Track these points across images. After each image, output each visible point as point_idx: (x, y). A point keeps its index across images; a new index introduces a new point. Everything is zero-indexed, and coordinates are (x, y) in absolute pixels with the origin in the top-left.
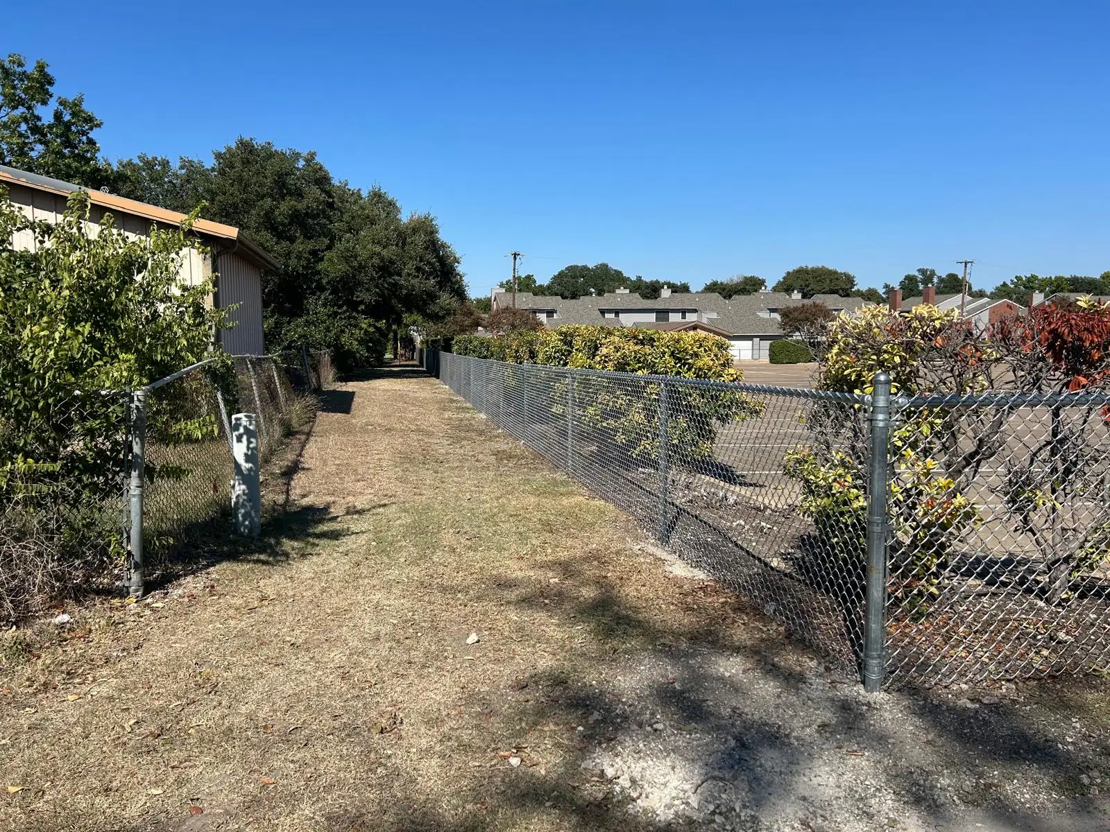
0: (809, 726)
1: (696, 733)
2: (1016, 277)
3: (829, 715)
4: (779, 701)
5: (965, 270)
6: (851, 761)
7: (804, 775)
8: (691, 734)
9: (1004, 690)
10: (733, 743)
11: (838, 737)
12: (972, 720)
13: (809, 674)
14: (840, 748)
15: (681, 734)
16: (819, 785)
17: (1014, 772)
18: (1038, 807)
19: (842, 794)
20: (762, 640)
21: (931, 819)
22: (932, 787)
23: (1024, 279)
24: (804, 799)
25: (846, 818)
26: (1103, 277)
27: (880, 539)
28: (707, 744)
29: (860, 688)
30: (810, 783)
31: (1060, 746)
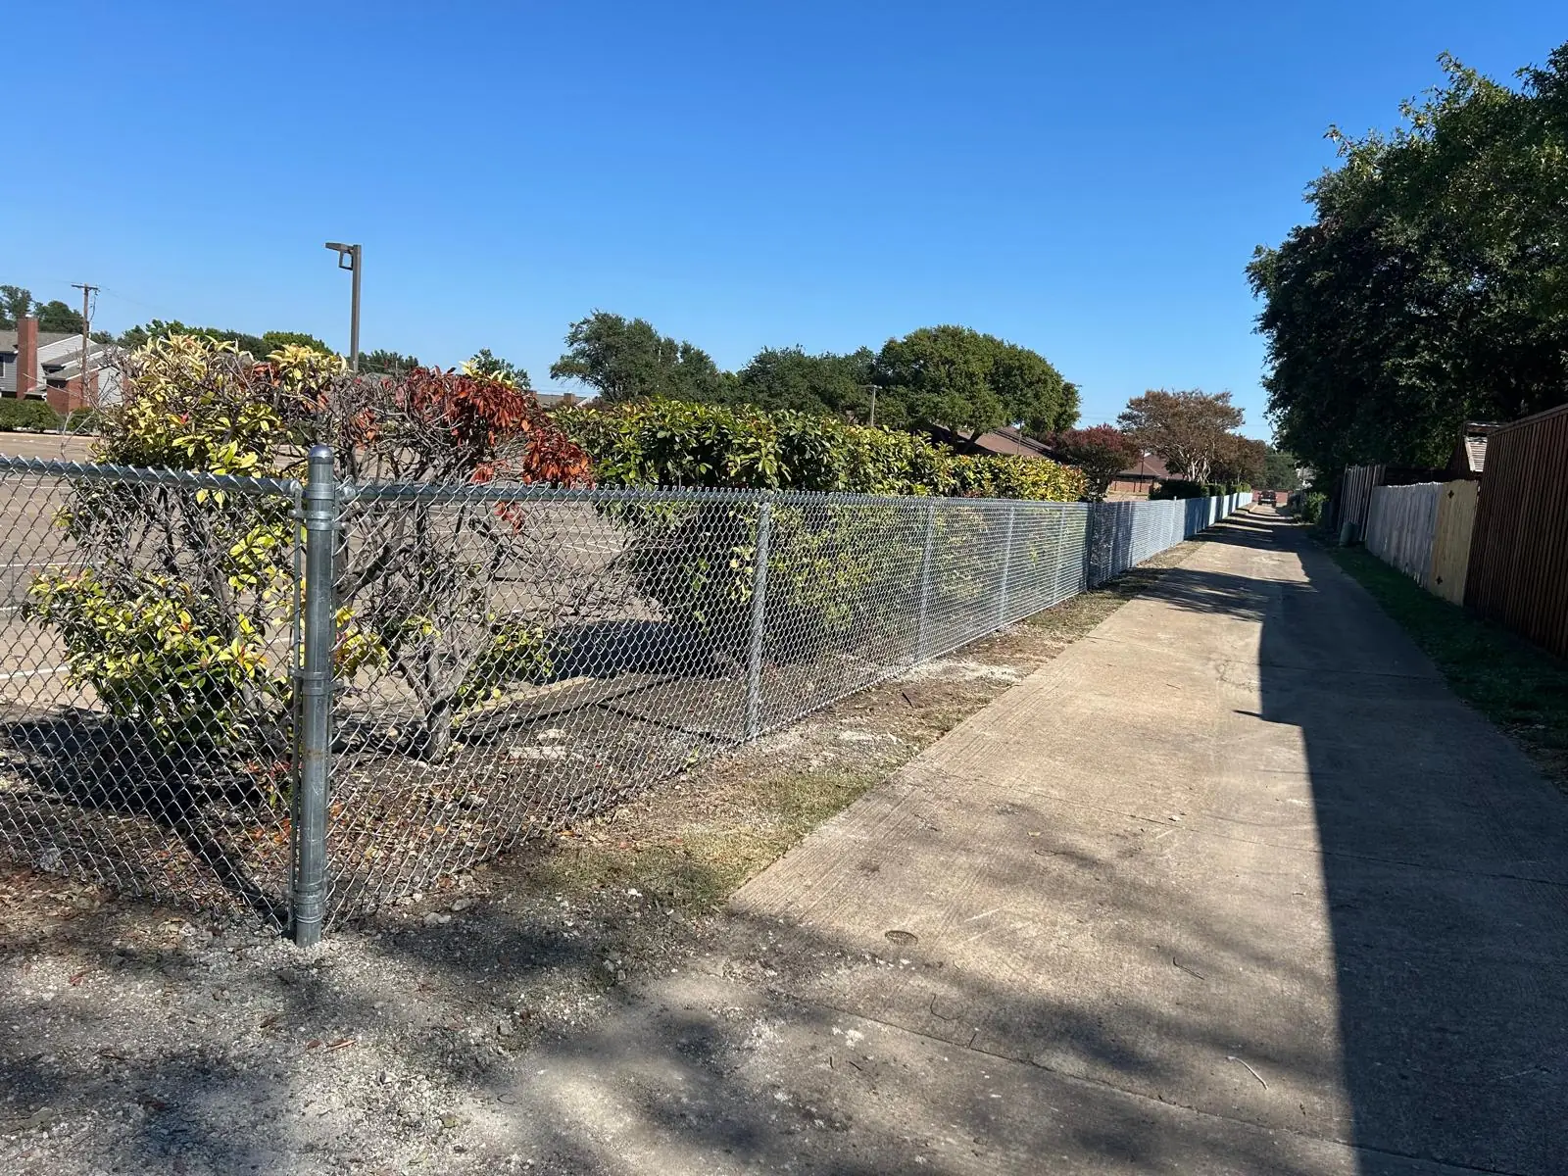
0: (248, 1032)
1: (58, 1122)
2: (154, 322)
3: (268, 1002)
4: (169, 1011)
5: (86, 300)
6: (343, 1057)
7: (288, 1111)
8: (48, 1129)
9: (464, 887)
10: (139, 1112)
11: (303, 1029)
12: (457, 939)
13: (191, 949)
14: (315, 1045)
15: (28, 1137)
16: (321, 1115)
17: (539, 986)
18: (584, 1020)
19: (360, 1115)
20: (68, 918)
21: (487, 1092)
22: (466, 1048)
23: (165, 326)
24: (311, 1148)
25: (385, 1148)
26: (266, 337)
27: (322, 705)
28: (92, 1134)
29: (285, 945)
30: (304, 1119)
31: (566, 935)
